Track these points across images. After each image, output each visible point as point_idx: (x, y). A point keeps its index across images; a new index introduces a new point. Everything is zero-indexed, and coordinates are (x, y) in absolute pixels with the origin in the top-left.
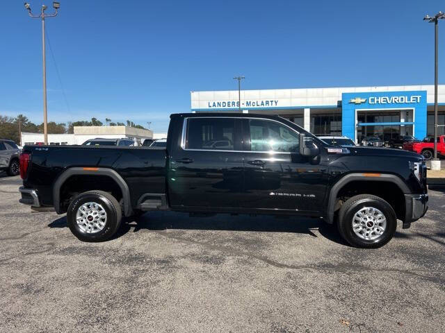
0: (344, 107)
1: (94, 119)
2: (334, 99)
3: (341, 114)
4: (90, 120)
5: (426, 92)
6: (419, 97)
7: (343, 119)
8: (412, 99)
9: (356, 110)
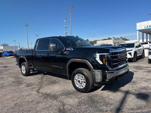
1: (109, 38)
4: (108, 38)
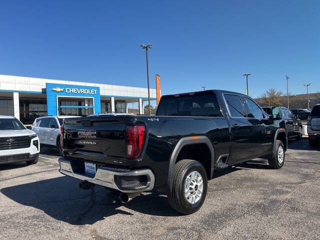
0: (48, 93)
2: (39, 86)
3: (46, 99)
5: (99, 88)
6: (96, 91)
7: (48, 102)
8: (92, 92)
9: (57, 96)
